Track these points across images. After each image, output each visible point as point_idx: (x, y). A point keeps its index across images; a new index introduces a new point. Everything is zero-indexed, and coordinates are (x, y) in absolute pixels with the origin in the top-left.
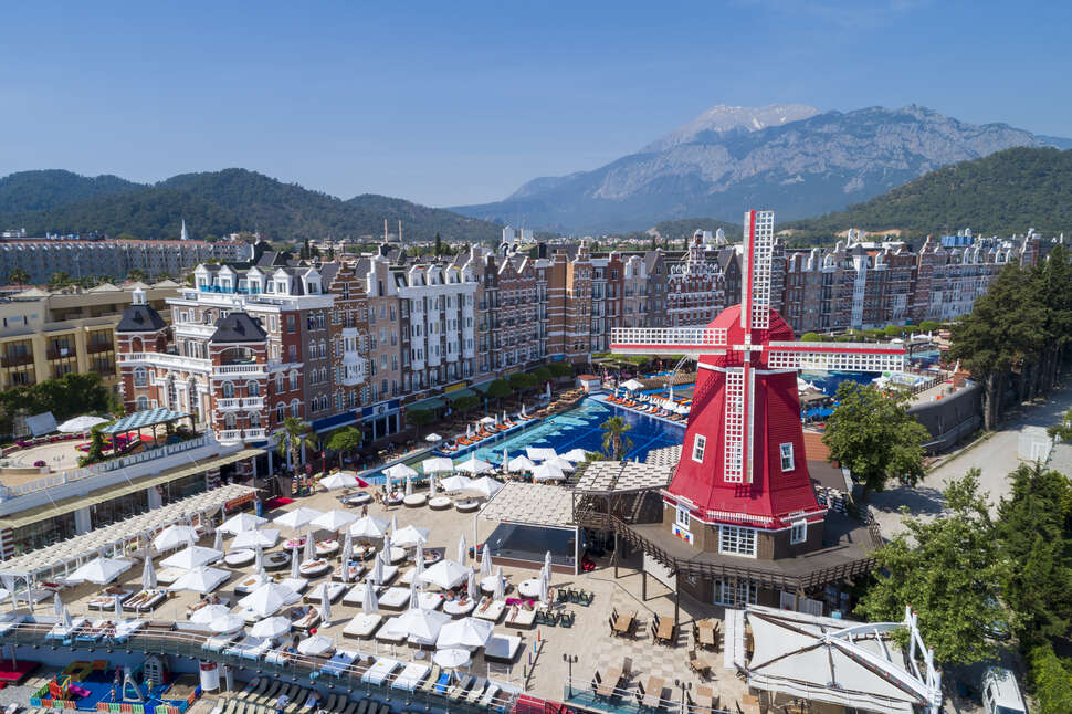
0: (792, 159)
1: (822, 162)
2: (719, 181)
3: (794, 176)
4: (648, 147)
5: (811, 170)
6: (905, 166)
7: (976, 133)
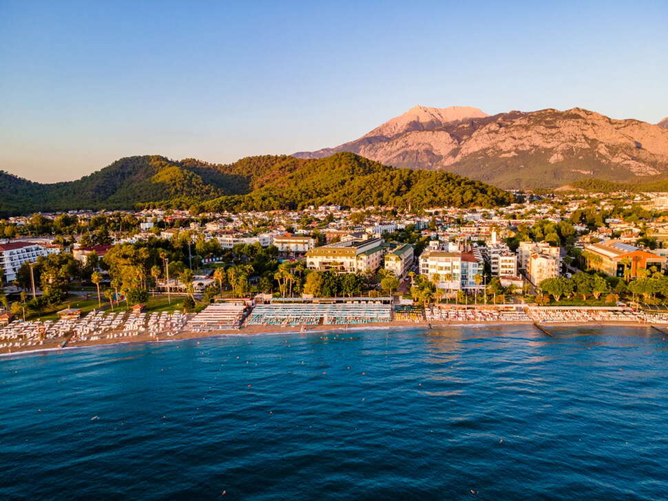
0: (504, 141)
1: (527, 143)
2: (450, 154)
3: (509, 152)
4: (372, 132)
5: (520, 148)
6: (587, 146)
7: (623, 125)
